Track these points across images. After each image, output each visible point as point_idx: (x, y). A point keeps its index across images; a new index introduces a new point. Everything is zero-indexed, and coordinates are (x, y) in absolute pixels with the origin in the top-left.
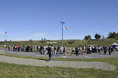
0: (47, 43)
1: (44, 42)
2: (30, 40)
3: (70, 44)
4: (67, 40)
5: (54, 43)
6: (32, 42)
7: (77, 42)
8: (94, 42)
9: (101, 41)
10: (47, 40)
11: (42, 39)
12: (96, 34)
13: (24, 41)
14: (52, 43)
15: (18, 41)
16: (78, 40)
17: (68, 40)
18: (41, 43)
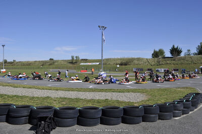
0: (82, 64)
1: (76, 62)
2: (50, 59)
3: (123, 66)
4: (118, 59)
5: (94, 64)
6: (54, 63)
7: (136, 62)
8: (168, 62)
9: (182, 61)
10: (82, 60)
11: (72, 57)
12: (174, 46)
13: (39, 61)
14: (90, 64)
15: (28, 62)
16: (138, 59)
17: (121, 59)
18: (71, 65)
